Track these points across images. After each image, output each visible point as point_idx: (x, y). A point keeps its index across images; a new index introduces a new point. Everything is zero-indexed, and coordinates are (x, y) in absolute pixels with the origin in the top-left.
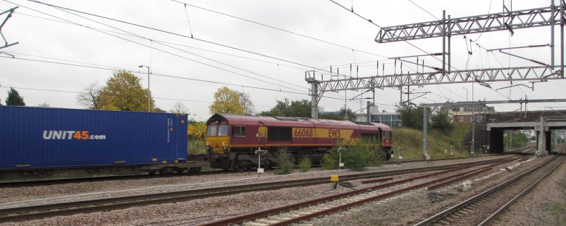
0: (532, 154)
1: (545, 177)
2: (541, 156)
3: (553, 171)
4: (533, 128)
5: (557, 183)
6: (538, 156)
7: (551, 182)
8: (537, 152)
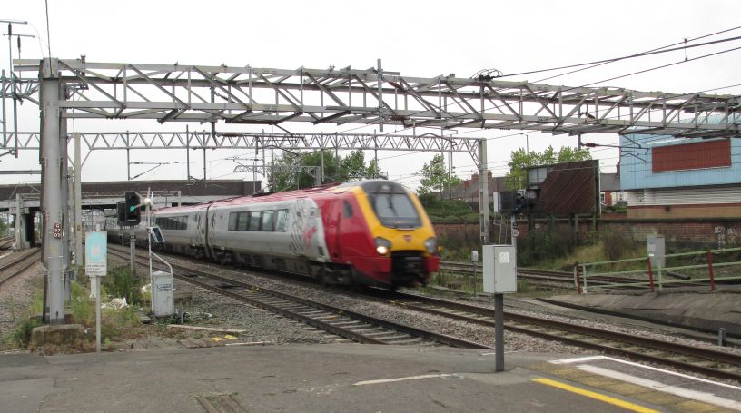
0: (7, 249)
1: (14, 276)
2: (19, 251)
3: (27, 268)
4: (7, 210)
5: (26, 280)
6: (14, 251)
7: (19, 280)
8: (14, 245)
